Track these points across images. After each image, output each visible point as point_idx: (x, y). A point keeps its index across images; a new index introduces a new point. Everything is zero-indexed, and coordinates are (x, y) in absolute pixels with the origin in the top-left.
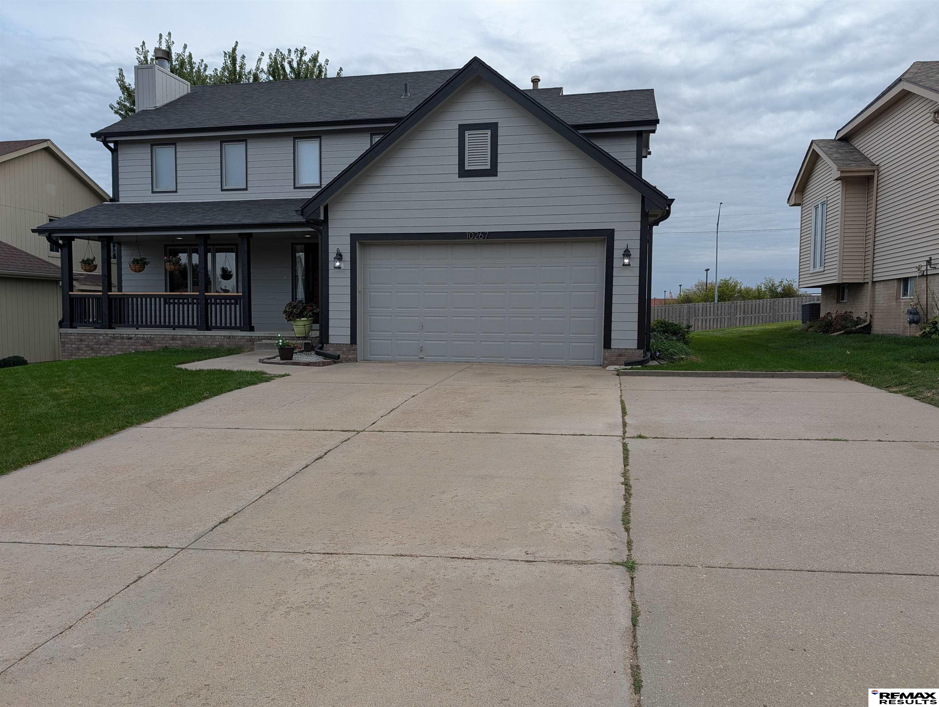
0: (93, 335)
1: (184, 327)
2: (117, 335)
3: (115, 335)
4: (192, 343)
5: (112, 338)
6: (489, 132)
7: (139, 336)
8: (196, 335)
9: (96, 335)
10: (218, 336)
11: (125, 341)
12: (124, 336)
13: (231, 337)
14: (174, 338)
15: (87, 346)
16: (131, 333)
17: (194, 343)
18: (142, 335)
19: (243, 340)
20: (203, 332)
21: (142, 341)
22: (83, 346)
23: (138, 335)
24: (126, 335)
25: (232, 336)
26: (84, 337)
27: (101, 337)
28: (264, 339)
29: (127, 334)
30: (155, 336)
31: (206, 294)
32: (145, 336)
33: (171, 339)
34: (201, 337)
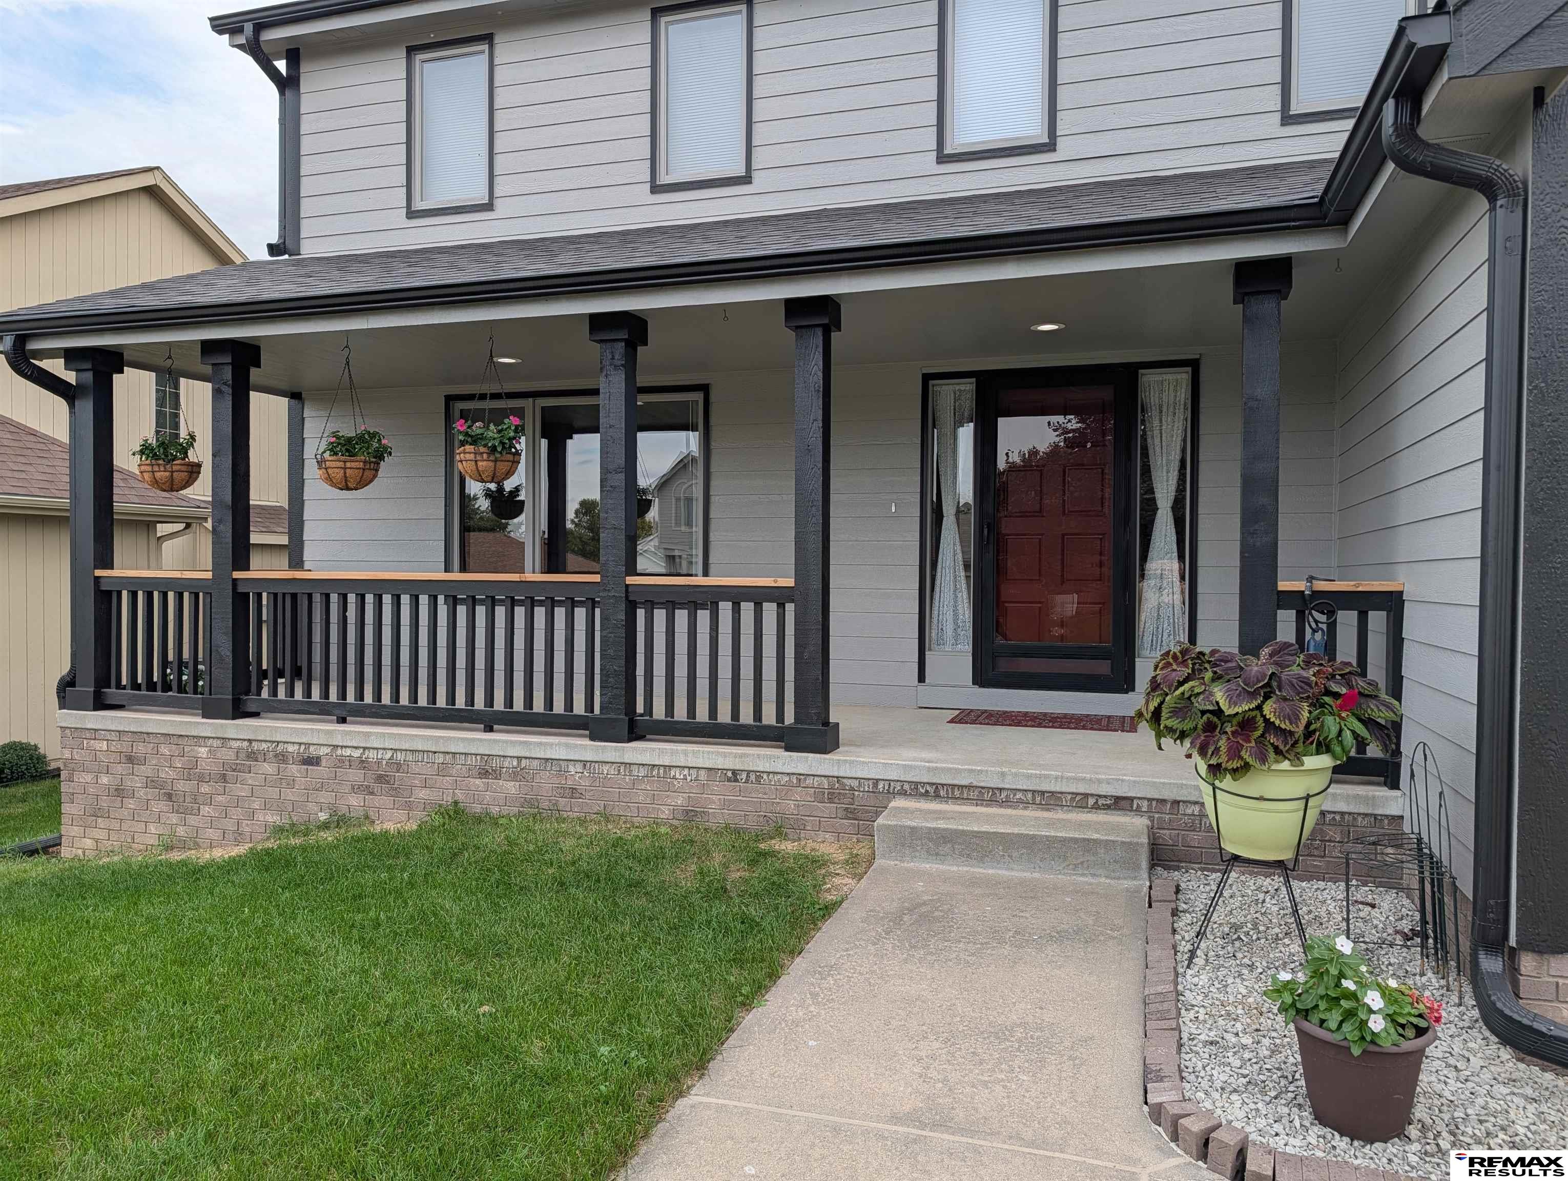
0: (175, 740)
1: (529, 720)
2: (264, 746)
3: (255, 744)
4: (567, 793)
5: (242, 755)
7: (348, 752)
8: (584, 763)
9: (184, 741)
10: (682, 768)
11: (294, 769)
12: (291, 748)
13: (744, 776)
14: (487, 769)
15: (151, 783)
16: (316, 740)
17: (573, 792)
18: (356, 748)
19: (798, 794)
20: (616, 749)
21: (358, 776)
22: (138, 782)
23: (342, 747)
24: (296, 747)
25: (749, 772)
26: (142, 748)
27: (203, 751)
28: (903, 793)
29: (300, 744)
30: (410, 757)
31: (630, 581)
33: (475, 772)
34: (605, 769)
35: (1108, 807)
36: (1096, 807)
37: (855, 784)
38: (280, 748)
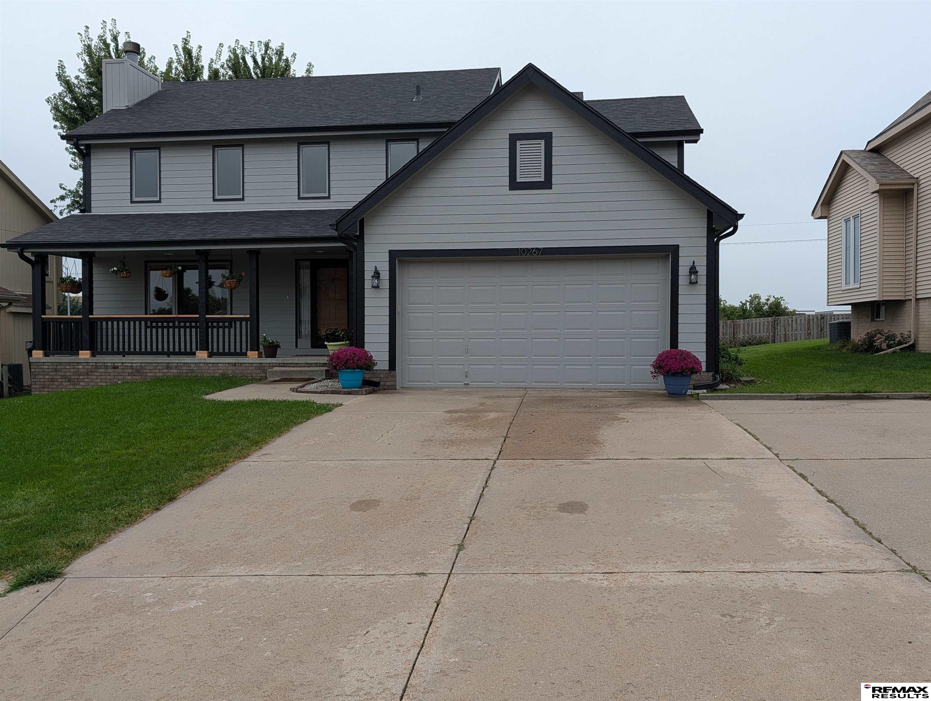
0: (71, 364)
1: (180, 353)
2: (101, 364)
3: (98, 364)
4: (191, 371)
5: (94, 367)
6: (543, 142)
7: (127, 364)
8: (195, 363)
9: (75, 364)
10: (221, 363)
11: (110, 370)
12: (109, 364)
14: (168, 366)
15: (64, 377)
16: (117, 362)
19: (251, 368)
20: (204, 360)
21: (131, 371)
22: (59, 377)
23: (125, 363)
25: (238, 363)
26: (60, 367)
27: (81, 367)
28: (277, 366)
29: (112, 363)
30: (146, 365)
31: (207, 316)
32: (134, 365)
33: (165, 368)
34: (201, 365)
37: (265, 365)
38: (106, 364)
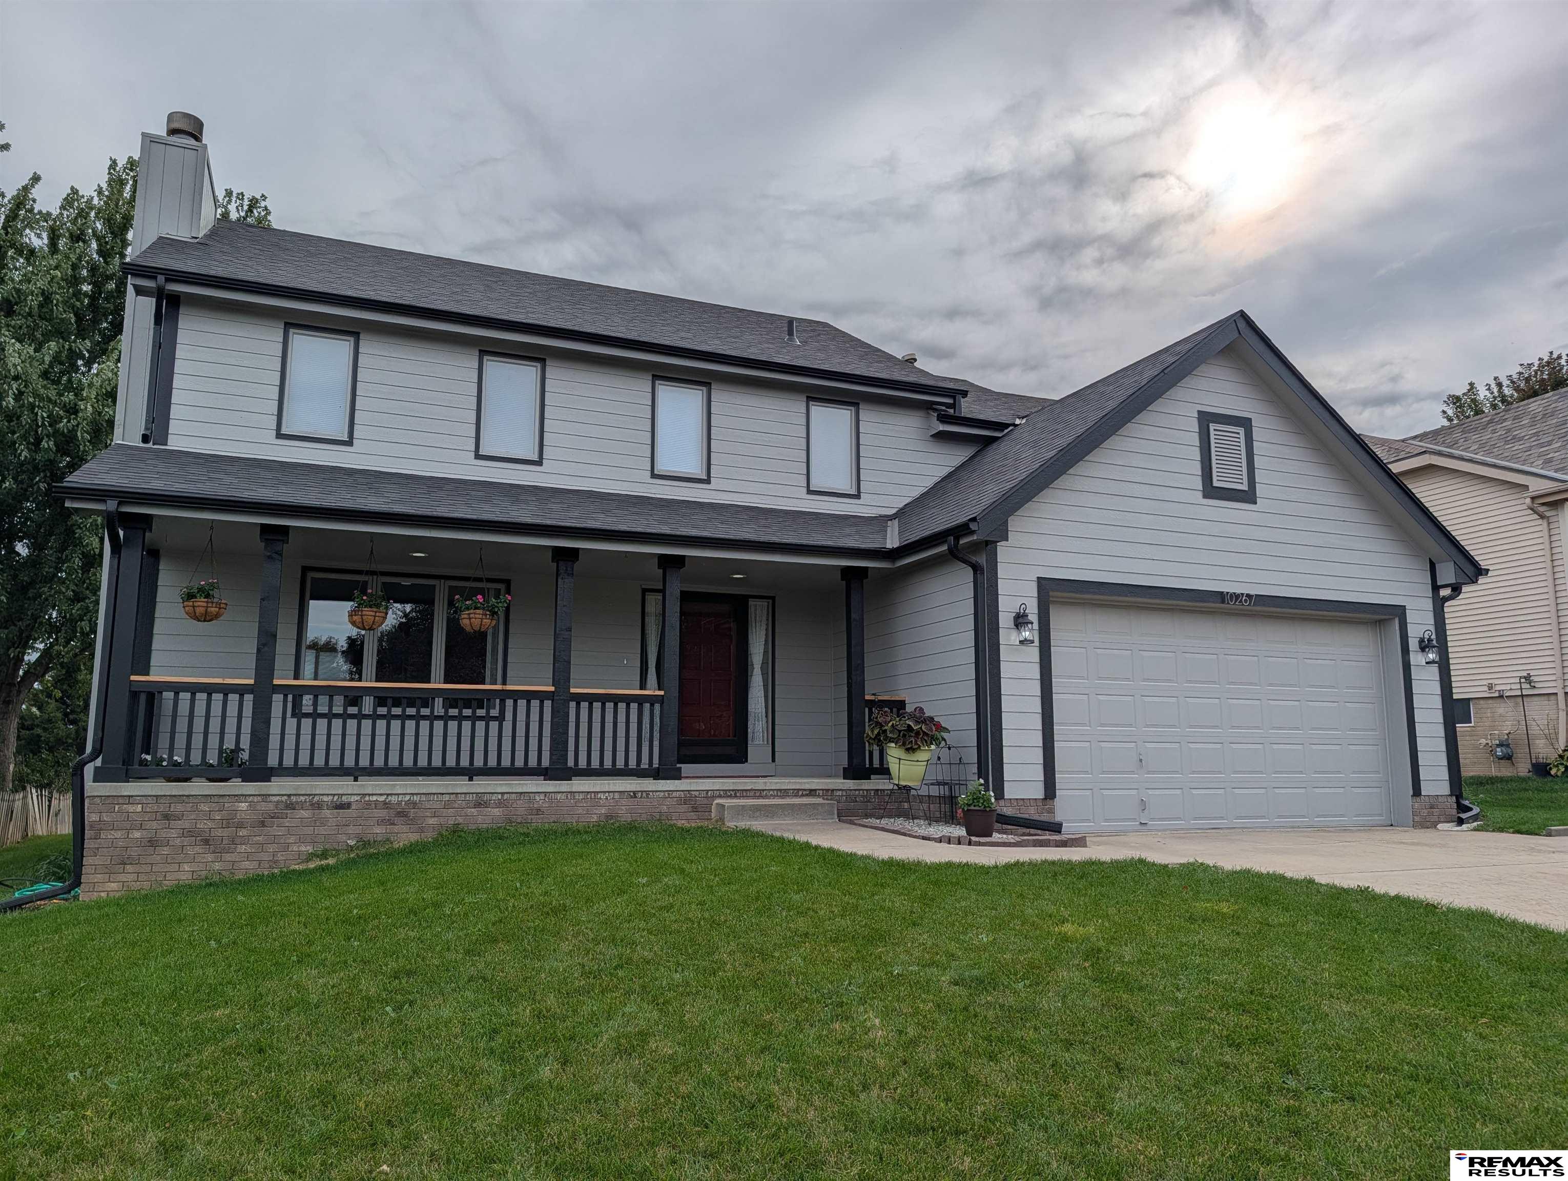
0: (216, 799)
1: (499, 771)
2: (302, 798)
3: (294, 799)
4: (534, 812)
5: (282, 806)
6: (1241, 431)
7: (374, 798)
8: (545, 793)
9: (226, 799)
10: (605, 792)
11: (327, 813)
12: (325, 799)
14: (480, 802)
15: (188, 833)
16: (348, 792)
17: (538, 811)
18: (381, 795)
20: (568, 784)
21: (383, 813)
22: (174, 834)
23: (369, 795)
24: (330, 798)
29: (334, 795)
35: (807, 795)
36: (803, 795)
37: (697, 793)
38: (316, 798)
